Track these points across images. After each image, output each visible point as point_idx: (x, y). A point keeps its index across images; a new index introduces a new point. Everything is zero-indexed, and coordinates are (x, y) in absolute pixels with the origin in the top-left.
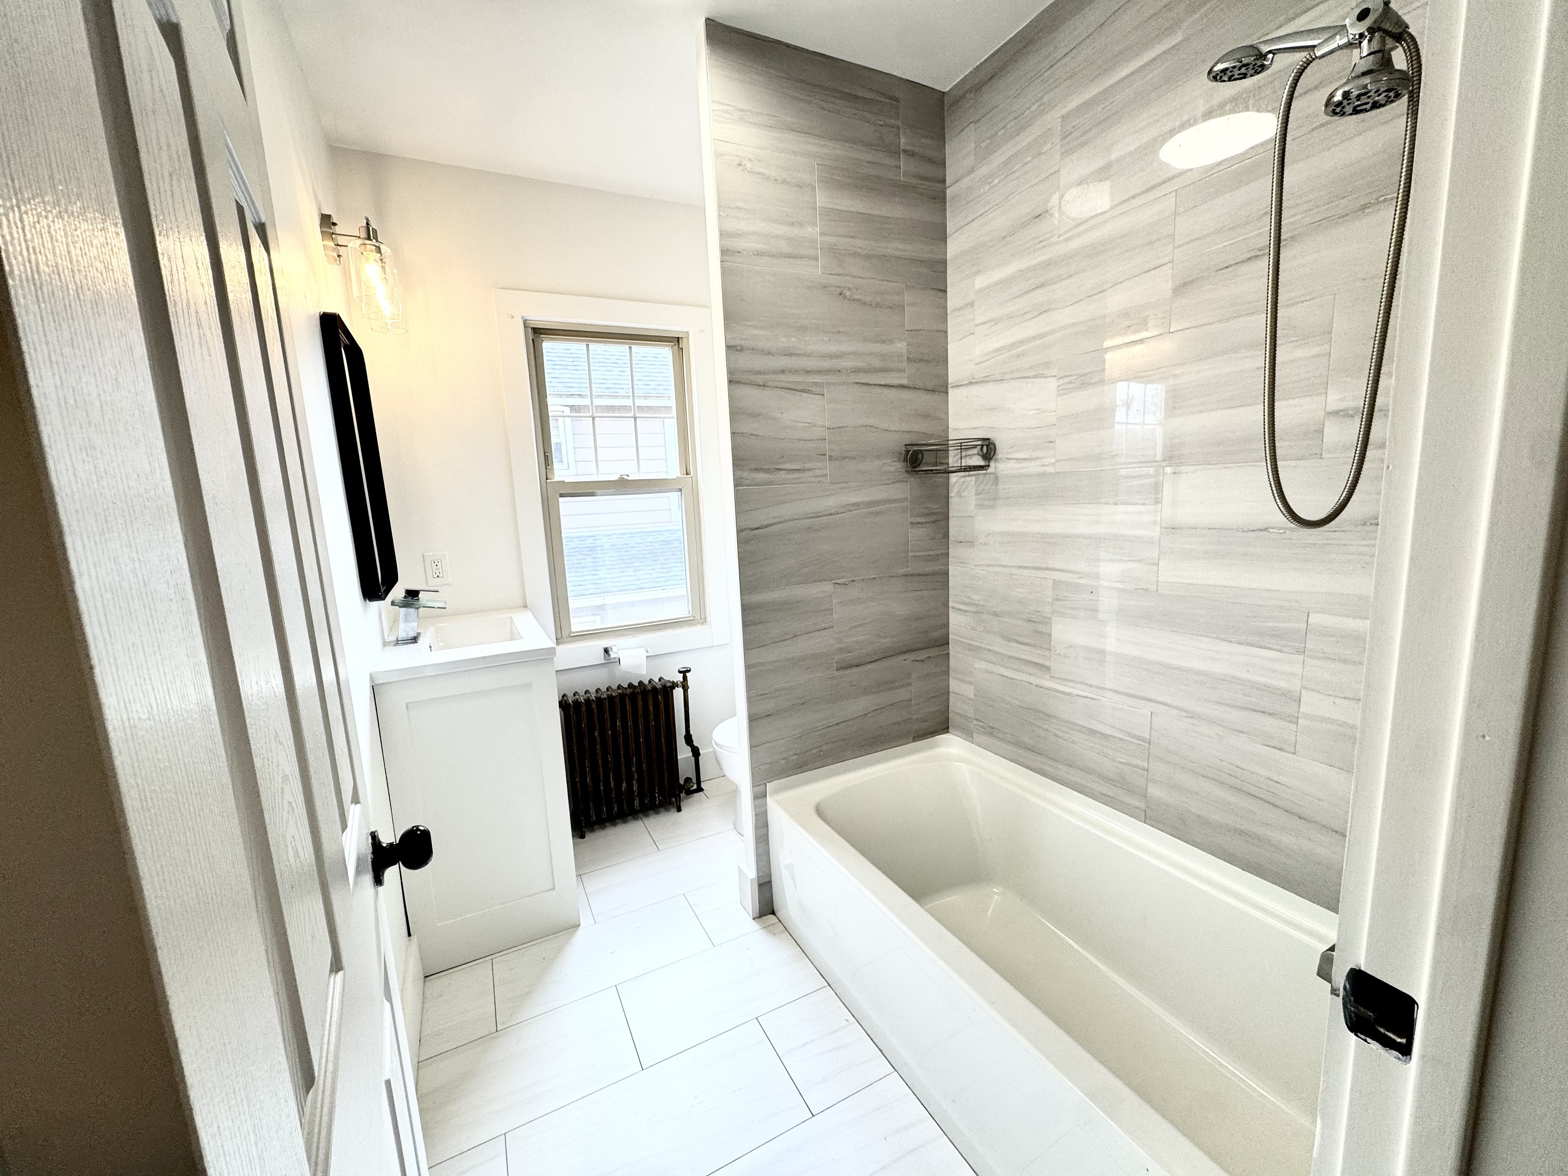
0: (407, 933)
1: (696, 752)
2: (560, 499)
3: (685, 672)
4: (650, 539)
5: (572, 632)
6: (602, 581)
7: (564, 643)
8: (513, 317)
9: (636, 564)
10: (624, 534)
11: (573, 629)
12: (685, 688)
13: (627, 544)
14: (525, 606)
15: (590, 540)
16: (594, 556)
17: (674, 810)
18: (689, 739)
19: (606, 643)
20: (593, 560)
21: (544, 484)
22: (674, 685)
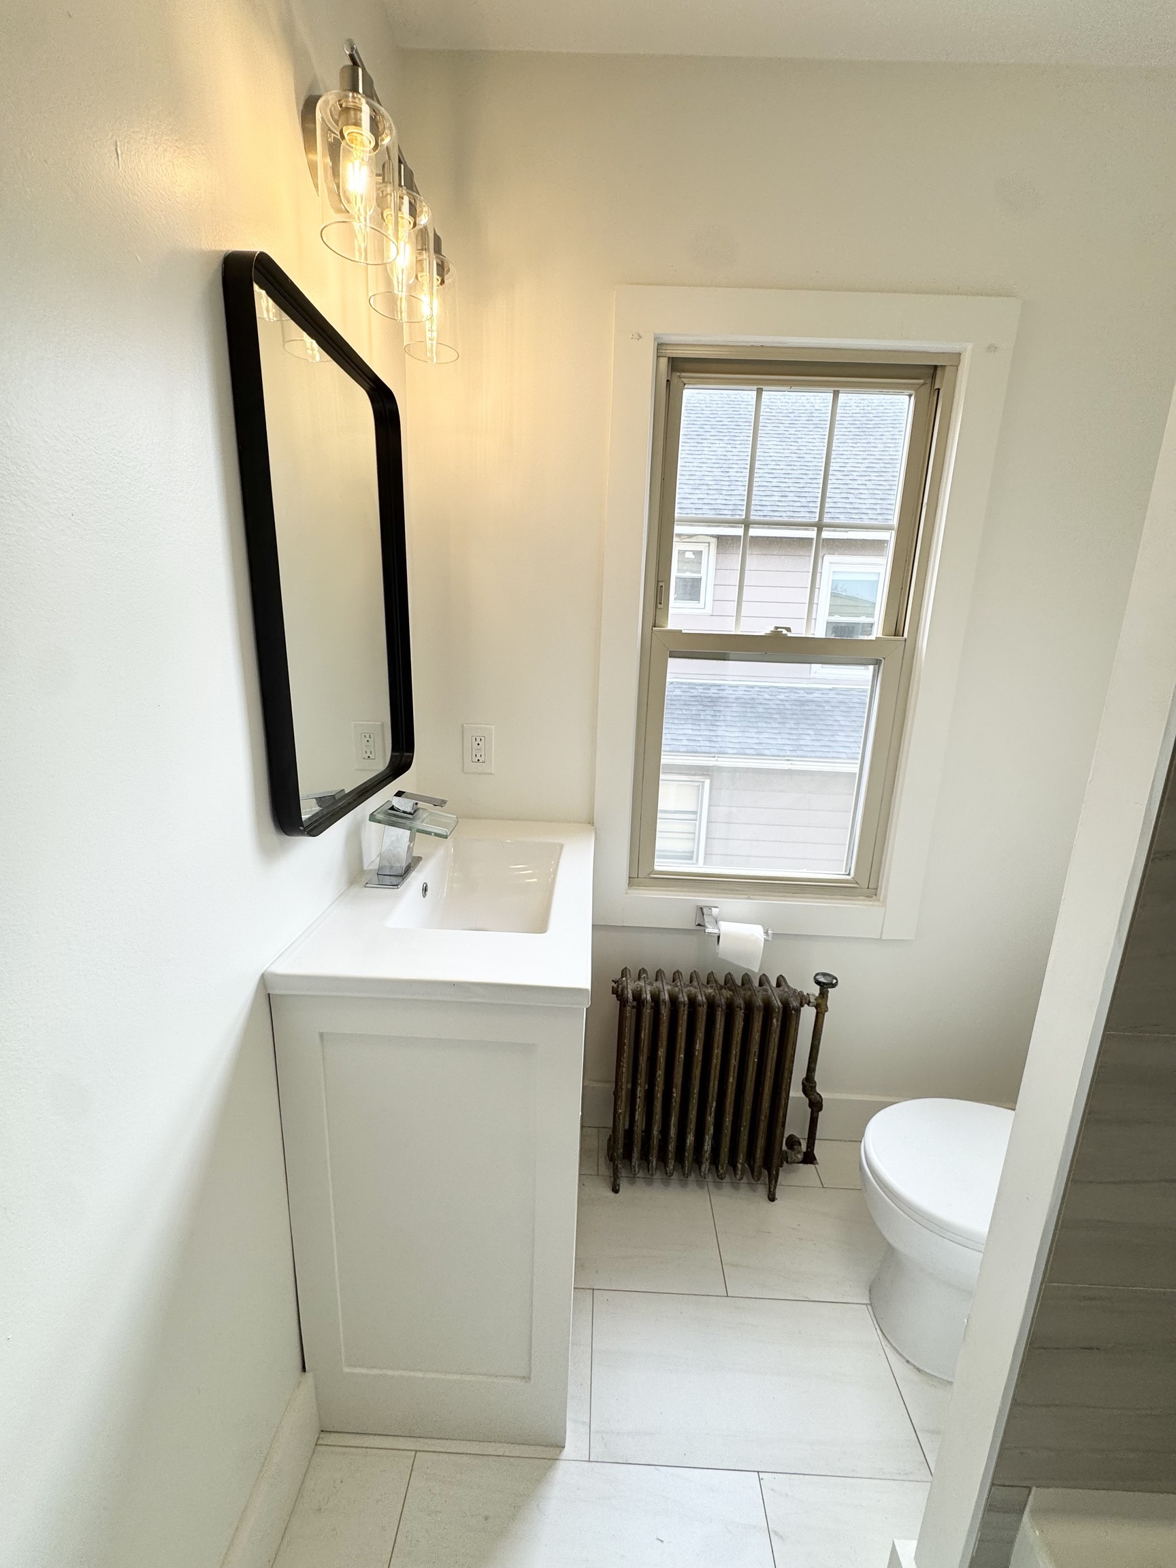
0: (300, 1366)
1: (816, 1105)
2: (670, 660)
3: (826, 984)
4: (782, 697)
5: (653, 872)
6: (719, 739)
7: (639, 885)
8: (640, 337)
9: (760, 724)
10: (753, 687)
11: (657, 868)
12: (821, 1009)
13: (753, 699)
14: (591, 822)
15: (713, 690)
16: (715, 708)
17: (762, 1191)
18: (809, 1086)
19: (703, 899)
20: (712, 713)
21: (648, 631)
22: (804, 1000)
